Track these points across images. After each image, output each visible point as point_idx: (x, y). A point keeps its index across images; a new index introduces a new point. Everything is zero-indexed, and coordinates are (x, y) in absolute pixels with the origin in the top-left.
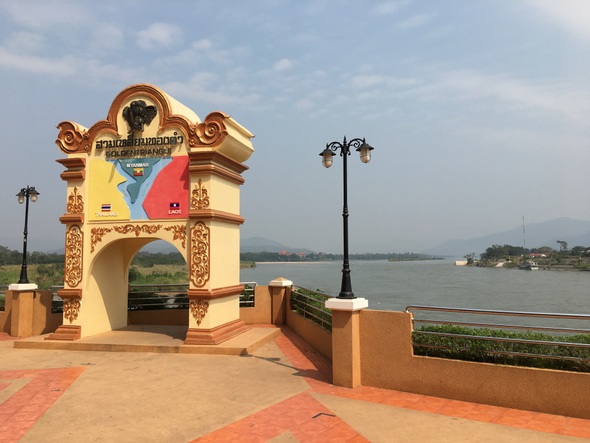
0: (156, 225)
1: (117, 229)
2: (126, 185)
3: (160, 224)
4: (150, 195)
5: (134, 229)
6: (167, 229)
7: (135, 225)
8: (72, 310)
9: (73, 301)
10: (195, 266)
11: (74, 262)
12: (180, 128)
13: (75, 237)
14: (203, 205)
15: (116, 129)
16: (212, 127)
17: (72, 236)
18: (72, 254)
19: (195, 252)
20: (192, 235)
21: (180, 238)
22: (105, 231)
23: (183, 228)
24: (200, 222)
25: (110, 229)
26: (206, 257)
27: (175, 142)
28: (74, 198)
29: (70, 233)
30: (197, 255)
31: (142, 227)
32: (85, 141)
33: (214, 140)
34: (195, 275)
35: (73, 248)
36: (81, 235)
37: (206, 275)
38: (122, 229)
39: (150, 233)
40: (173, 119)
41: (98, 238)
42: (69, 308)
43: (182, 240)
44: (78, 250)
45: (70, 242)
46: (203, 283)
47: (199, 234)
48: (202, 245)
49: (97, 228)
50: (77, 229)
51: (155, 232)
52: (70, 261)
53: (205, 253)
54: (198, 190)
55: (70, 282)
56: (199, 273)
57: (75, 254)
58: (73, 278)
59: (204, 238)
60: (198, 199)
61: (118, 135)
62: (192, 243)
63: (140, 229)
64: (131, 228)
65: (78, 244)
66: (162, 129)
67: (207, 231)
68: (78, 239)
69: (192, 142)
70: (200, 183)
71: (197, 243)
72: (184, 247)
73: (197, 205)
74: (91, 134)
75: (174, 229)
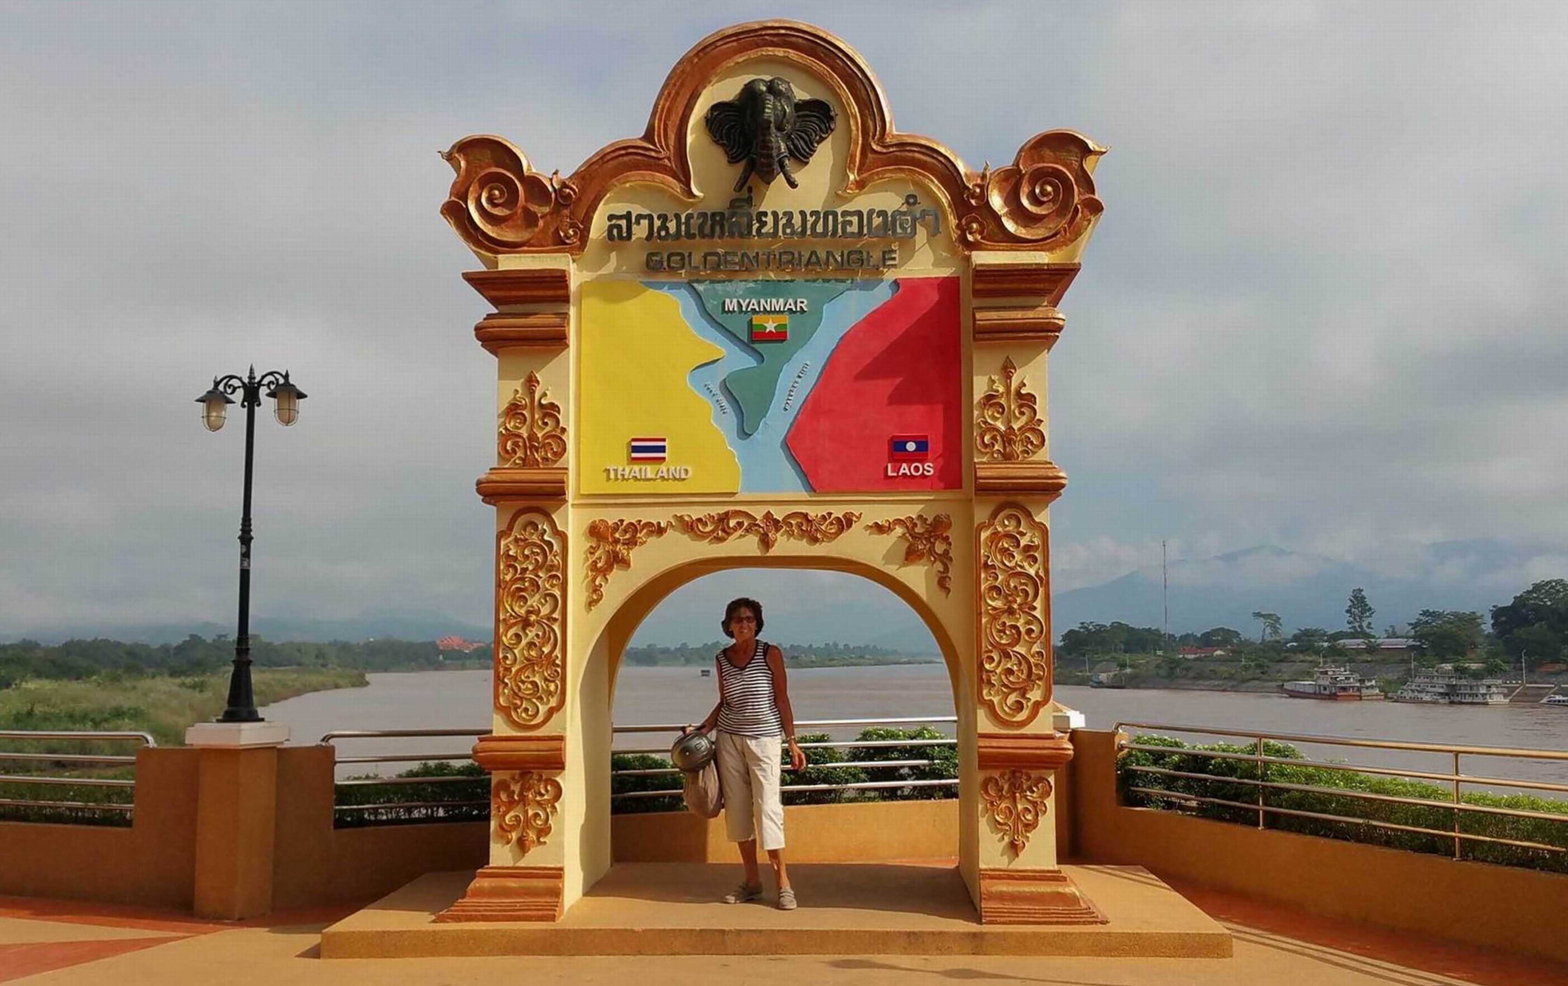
0: (838, 512)
1: (688, 526)
2: (722, 372)
3: (855, 509)
4: (813, 408)
5: (753, 526)
6: (881, 529)
7: (758, 513)
8: (526, 812)
9: (531, 778)
10: (995, 655)
11: (533, 638)
12: (924, 180)
13: (534, 549)
14: (1021, 449)
15: (681, 176)
16: (1045, 183)
17: (523, 548)
18: (523, 612)
19: (996, 608)
20: (984, 548)
21: (931, 558)
22: (645, 531)
23: (939, 525)
24: (1013, 506)
25: (662, 526)
26: (1035, 627)
27: (909, 229)
28: (528, 414)
29: (513, 536)
30: (1004, 618)
31: (786, 521)
32: (563, 211)
33: (1052, 227)
34: (997, 684)
35: (525, 590)
36: (557, 545)
37: (1039, 685)
38: (710, 527)
39: (815, 541)
40: (900, 148)
41: (616, 557)
42: (515, 804)
43: (939, 567)
44: (548, 598)
45: (516, 570)
46: (1026, 713)
47: (1008, 544)
48: (1022, 584)
49: (610, 523)
50: (542, 523)
51: (834, 537)
52: (517, 636)
53: (1031, 612)
54: (1001, 395)
55: (517, 712)
56: (1014, 680)
57: (537, 612)
58: (528, 697)
59: (1029, 560)
60: (1003, 427)
61: (691, 196)
62: (984, 575)
63: (775, 528)
64: (742, 522)
65: (545, 576)
66: (857, 181)
67: (1039, 535)
68: (545, 558)
69: (972, 232)
70: (1008, 374)
71: (1002, 576)
72: (945, 589)
73: (999, 447)
74: (587, 189)
75: (907, 529)
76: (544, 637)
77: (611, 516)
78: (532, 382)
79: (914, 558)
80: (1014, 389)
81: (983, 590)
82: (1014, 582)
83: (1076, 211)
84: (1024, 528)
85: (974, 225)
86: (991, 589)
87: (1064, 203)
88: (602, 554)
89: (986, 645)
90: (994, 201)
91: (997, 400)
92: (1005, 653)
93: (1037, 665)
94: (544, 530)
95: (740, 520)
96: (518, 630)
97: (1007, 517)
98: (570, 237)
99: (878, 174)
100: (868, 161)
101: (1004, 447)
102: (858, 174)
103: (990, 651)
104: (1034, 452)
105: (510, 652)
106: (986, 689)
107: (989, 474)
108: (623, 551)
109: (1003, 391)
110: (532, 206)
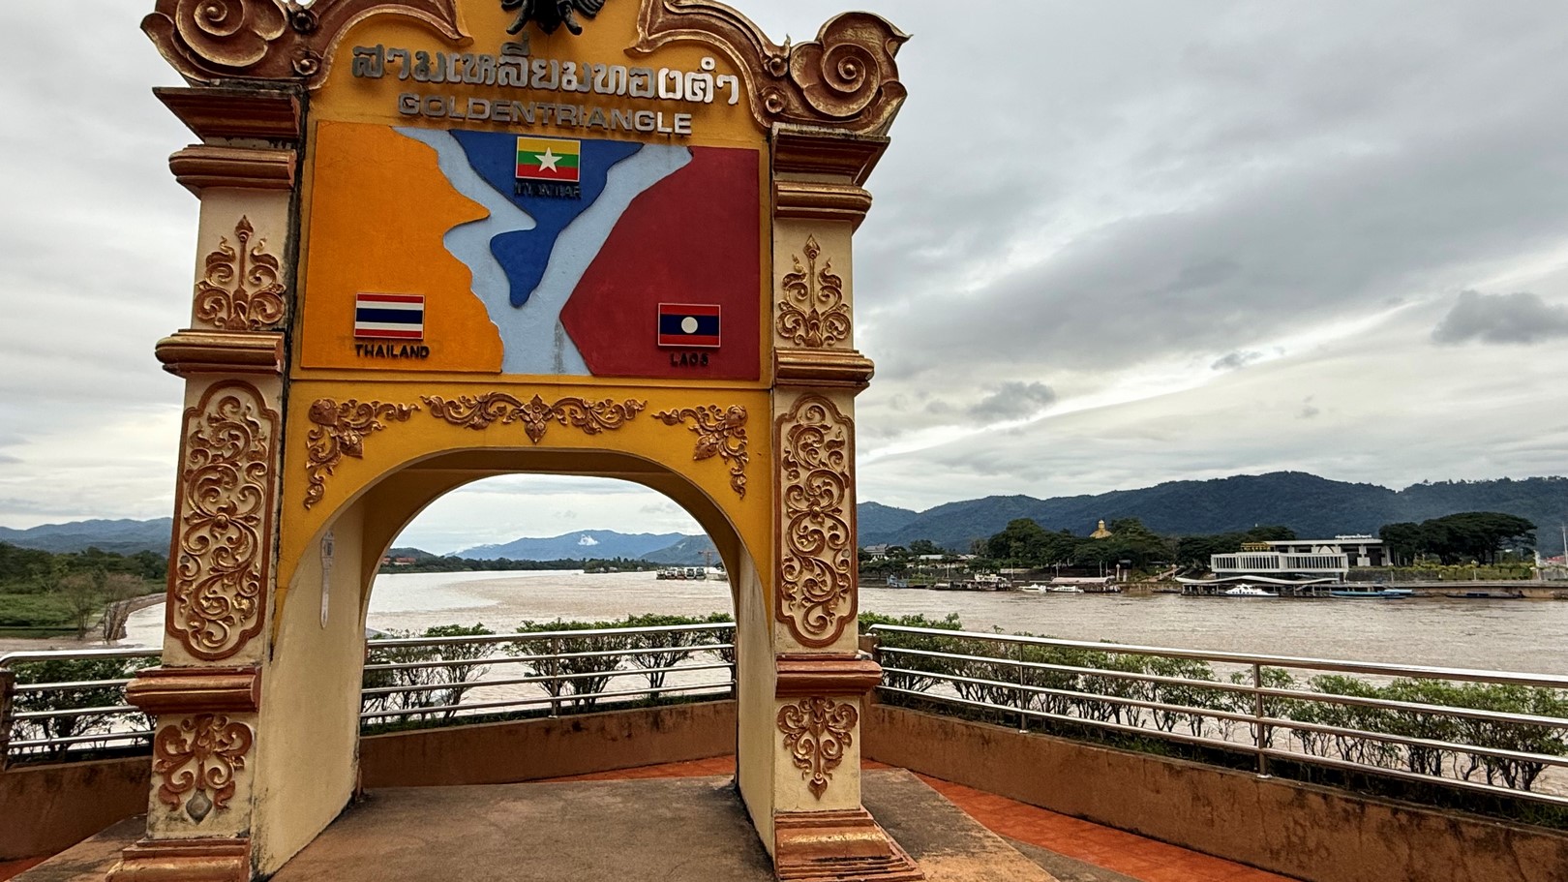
0: (620, 399)
1: (437, 410)
2: (492, 231)
5: (519, 414)
6: (668, 420)
7: (525, 398)
8: (201, 767)
9: (211, 722)
10: (796, 564)
11: (224, 543)
12: (723, 47)
13: (233, 432)
14: (826, 335)
15: (445, 15)
16: (847, 62)
17: (218, 430)
18: (214, 510)
19: (797, 511)
20: (785, 444)
21: (725, 454)
22: (383, 415)
23: (733, 417)
24: (816, 397)
25: (405, 408)
26: (840, 532)
27: (705, 96)
28: (235, 267)
29: (206, 415)
30: (806, 522)
31: (557, 408)
32: (298, 39)
33: (854, 108)
34: (799, 598)
35: (217, 482)
36: (265, 427)
37: (844, 598)
38: (465, 412)
39: (592, 432)
40: (696, 11)
41: (343, 444)
42: (186, 757)
43: (733, 464)
44: (246, 493)
45: (206, 456)
46: (831, 630)
47: (810, 439)
48: (825, 484)
49: (338, 404)
50: (246, 400)
51: (615, 428)
52: (203, 540)
53: (836, 515)
54: (804, 275)
55: (197, 638)
56: (817, 592)
57: (231, 510)
58: (213, 618)
59: (833, 458)
60: (806, 310)
61: (457, 37)
62: (784, 473)
63: (545, 415)
64: (505, 408)
65: (244, 464)
66: (648, 41)
67: (844, 429)
68: (247, 442)
69: (773, 104)
70: (811, 253)
71: (804, 475)
72: (740, 489)
73: (801, 332)
74: (331, 17)
75: (699, 422)
76: (239, 543)
77: (340, 395)
78: (244, 229)
79: (704, 454)
80: (818, 270)
81: (784, 490)
82: (817, 482)
83: (879, 93)
84: (828, 422)
85: (774, 97)
86: (791, 489)
87: (867, 84)
88: (326, 441)
89: (785, 552)
90: (795, 75)
91: (800, 281)
92: (807, 563)
93: (841, 575)
94: (249, 408)
95: (502, 405)
96: (205, 532)
97: (811, 409)
98: (304, 68)
99: (670, 35)
100: (660, 20)
101: (807, 333)
102: (650, 35)
103: (791, 560)
104: (839, 340)
105: (191, 560)
106: (785, 604)
107: (791, 360)
108: (354, 438)
109: (806, 270)
110: (258, 29)
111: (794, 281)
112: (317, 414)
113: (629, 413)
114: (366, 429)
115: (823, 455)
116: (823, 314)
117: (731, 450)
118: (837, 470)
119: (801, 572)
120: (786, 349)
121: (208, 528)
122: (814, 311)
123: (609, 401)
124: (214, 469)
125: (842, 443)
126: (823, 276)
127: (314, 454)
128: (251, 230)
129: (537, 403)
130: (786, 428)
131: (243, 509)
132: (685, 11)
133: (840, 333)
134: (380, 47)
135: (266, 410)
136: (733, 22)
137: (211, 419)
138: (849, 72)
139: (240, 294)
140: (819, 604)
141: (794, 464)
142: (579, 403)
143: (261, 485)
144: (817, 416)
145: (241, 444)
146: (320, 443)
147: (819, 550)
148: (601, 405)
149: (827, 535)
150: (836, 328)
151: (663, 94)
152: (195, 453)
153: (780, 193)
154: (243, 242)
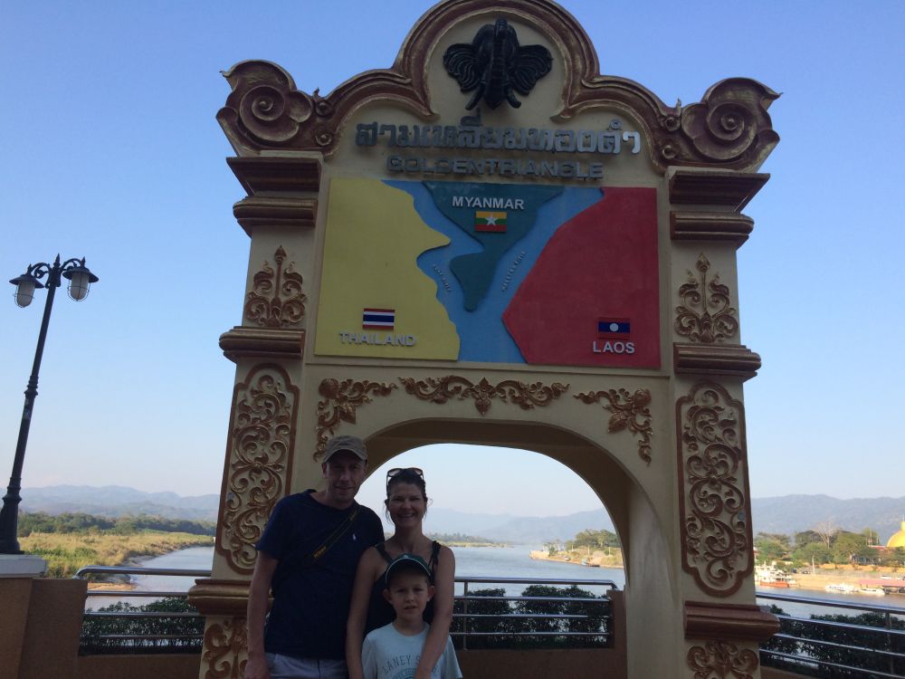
0: (548, 382)
1: (412, 388)
2: (448, 257)
3: (563, 380)
4: (527, 291)
5: (471, 392)
6: (587, 399)
7: (476, 380)
8: (236, 658)
10: (698, 523)
11: (258, 484)
12: (627, 110)
13: (269, 402)
14: (716, 333)
15: (420, 98)
16: (729, 117)
17: (256, 400)
18: (252, 459)
19: (698, 478)
20: (685, 421)
21: (633, 428)
22: (371, 391)
23: (640, 398)
24: (710, 383)
25: (387, 386)
26: (736, 497)
27: (614, 148)
28: (273, 282)
29: (250, 388)
30: (705, 488)
31: (500, 388)
32: (319, 120)
33: (735, 152)
34: (702, 552)
35: (255, 438)
36: (290, 398)
37: (741, 555)
38: (431, 390)
39: (526, 407)
40: (606, 85)
41: (342, 412)
42: (225, 650)
43: (640, 437)
44: (275, 446)
45: (249, 420)
46: (730, 583)
47: (707, 418)
48: (721, 456)
49: (340, 382)
50: (277, 377)
51: (543, 404)
52: (244, 481)
53: (732, 483)
54: (697, 285)
55: (236, 556)
56: (717, 548)
57: (264, 459)
58: (249, 542)
59: (727, 435)
60: (700, 312)
61: (428, 114)
62: (685, 446)
63: (490, 394)
64: (460, 387)
65: (274, 426)
66: (569, 110)
67: (735, 411)
68: (277, 410)
69: (668, 152)
70: (703, 267)
71: (702, 448)
72: (646, 458)
73: (695, 330)
74: (341, 104)
75: (611, 401)
76: (269, 484)
77: (341, 376)
78: (280, 255)
79: (616, 427)
80: (708, 280)
81: (685, 460)
82: (714, 454)
83: (756, 139)
84: (722, 404)
85: (669, 147)
86: (691, 459)
87: (745, 134)
88: (330, 409)
89: (688, 513)
90: (686, 129)
91: (693, 290)
92: (707, 522)
93: (738, 535)
94: (279, 384)
95: (458, 385)
96: (245, 475)
97: (706, 393)
98: (323, 141)
99: (586, 104)
100: (578, 94)
101: (701, 331)
102: (570, 105)
103: (693, 519)
104: (729, 337)
105: (236, 497)
106: (690, 557)
107: (690, 352)
108: (350, 408)
109: (699, 281)
110: (293, 115)
111: (688, 290)
112: (326, 389)
113: (555, 393)
114: (359, 401)
115: (718, 432)
116: (714, 316)
117: (638, 425)
118: (731, 444)
119: (702, 530)
120: (683, 344)
121: (247, 473)
122: (707, 314)
123: (539, 384)
124: (253, 428)
125: (733, 423)
126: (713, 286)
127: (321, 420)
128: (285, 255)
129: (484, 383)
130: (685, 408)
131: (273, 459)
132: (598, 86)
133: (729, 331)
134: (376, 124)
135: (291, 386)
136: (635, 91)
137: (253, 392)
138: (730, 125)
139: (276, 301)
140: (718, 559)
141: (693, 439)
142: (516, 385)
143: (286, 441)
144: (711, 400)
145: (273, 410)
146: (326, 411)
147: (717, 512)
148: (534, 386)
149: (724, 499)
150: (726, 328)
151: (581, 149)
152: (241, 416)
153: (678, 221)
154: (280, 264)
